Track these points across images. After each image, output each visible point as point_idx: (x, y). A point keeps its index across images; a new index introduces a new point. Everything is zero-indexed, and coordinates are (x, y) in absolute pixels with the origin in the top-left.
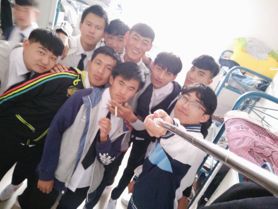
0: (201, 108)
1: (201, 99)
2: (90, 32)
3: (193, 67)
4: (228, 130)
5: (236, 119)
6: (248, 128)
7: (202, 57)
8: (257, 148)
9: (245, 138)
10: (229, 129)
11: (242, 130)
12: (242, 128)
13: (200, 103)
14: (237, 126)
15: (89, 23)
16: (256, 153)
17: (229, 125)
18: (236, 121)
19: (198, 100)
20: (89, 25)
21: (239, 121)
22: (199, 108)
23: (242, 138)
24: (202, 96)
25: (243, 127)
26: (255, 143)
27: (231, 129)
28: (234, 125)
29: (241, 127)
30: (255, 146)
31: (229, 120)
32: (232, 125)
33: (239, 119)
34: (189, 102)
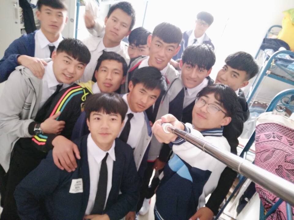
0: (221, 110)
1: (221, 101)
2: (115, 28)
3: (225, 66)
4: (258, 139)
5: (268, 125)
6: (282, 137)
7: (237, 55)
8: (288, 164)
9: (274, 151)
10: (258, 137)
11: (273, 139)
12: (274, 137)
13: (220, 105)
14: (268, 134)
15: (115, 19)
16: (286, 170)
17: (259, 133)
18: (268, 127)
19: (218, 102)
20: (115, 21)
21: (271, 127)
22: (219, 110)
23: (271, 150)
24: (221, 97)
25: (275, 135)
26: (286, 157)
27: (261, 137)
28: (265, 132)
29: (272, 136)
30: (285, 162)
31: (260, 126)
32: (262, 132)
33: (271, 124)
34: (208, 105)
